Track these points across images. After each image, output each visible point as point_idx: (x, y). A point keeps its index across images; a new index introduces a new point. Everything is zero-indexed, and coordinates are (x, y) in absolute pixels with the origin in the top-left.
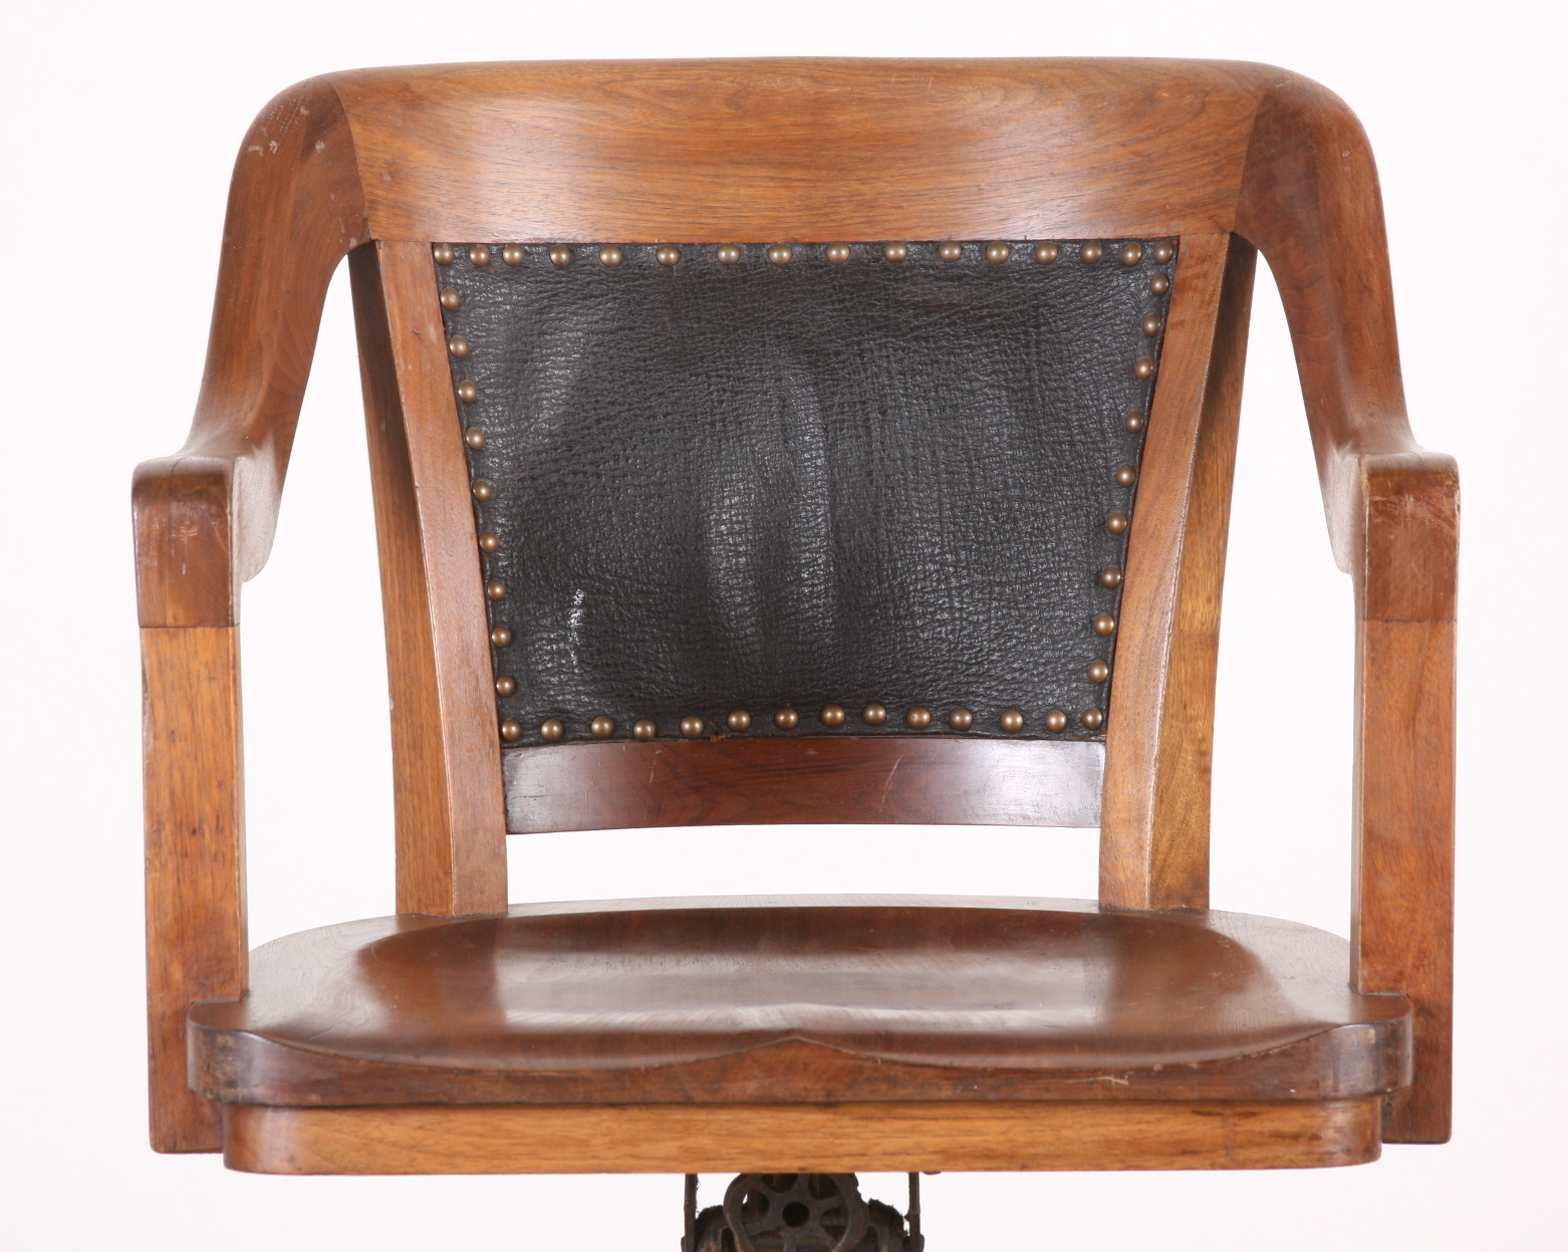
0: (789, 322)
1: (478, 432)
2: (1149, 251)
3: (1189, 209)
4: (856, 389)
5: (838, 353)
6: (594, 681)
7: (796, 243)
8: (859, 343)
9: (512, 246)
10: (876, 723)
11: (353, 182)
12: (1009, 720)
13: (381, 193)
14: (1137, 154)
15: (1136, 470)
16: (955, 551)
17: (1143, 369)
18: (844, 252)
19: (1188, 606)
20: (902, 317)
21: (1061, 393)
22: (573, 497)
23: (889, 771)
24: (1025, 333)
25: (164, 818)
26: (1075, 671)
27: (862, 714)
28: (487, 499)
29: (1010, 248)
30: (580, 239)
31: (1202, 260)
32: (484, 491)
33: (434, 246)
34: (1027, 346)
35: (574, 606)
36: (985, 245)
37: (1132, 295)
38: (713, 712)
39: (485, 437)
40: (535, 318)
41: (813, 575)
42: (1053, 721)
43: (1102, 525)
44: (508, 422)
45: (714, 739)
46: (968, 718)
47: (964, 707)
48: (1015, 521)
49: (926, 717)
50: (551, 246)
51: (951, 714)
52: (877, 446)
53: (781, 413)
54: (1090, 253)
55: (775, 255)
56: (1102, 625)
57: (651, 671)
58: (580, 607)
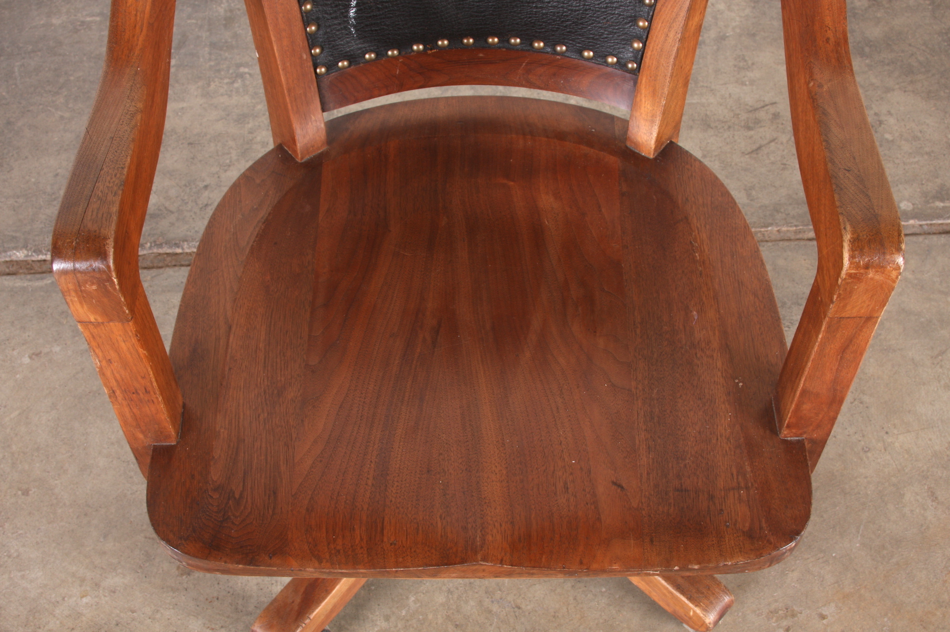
6: (365, 37)
10: (515, 45)
23: (521, 65)
25: (115, 388)
26: (624, 40)
27: (508, 41)
35: (351, 7)
38: (429, 40)
42: (610, 60)
45: (429, 52)
46: (564, 48)
47: (563, 44)
49: (542, 45)
51: (555, 45)
56: (641, 23)
58: (354, 7)
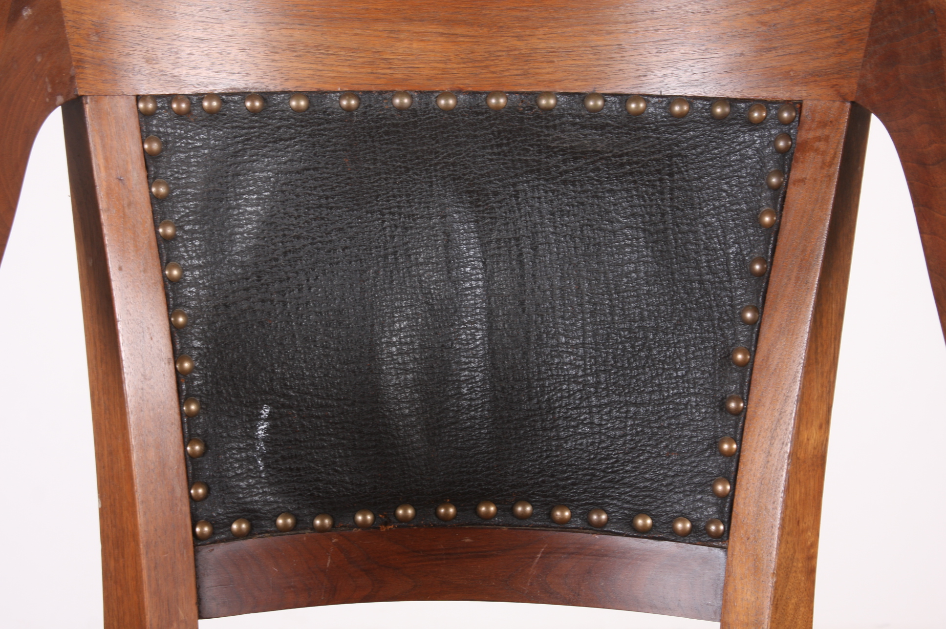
0: (454, 164)
1: (175, 266)
2: (773, 112)
3: (813, 77)
4: (511, 226)
5: (496, 194)
6: (279, 482)
7: (461, 92)
8: (514, 185)
9: (211, 96)
10: (524, 517)
11: (60, 43)
12: (640, 522)
13: (89, 53)
14: (763, 23)
15: (759, 310)
16: (596, 374)
17: (767, 219)
18: (502, 101)
19: (805, 435)
20: (553, 161)
21: (691, 236)
22: (261, 324)
23: (534, 558)
24: (661, 180)
26: (700, 484)
27: (512, 510)
28: (185, 326)
29: (647, 102)
30: (272, 88)
31: (823, 124)
32: (181, 320)
33: (138, 98)
34: (662, 193)
35: (261, 419)
36: (624, 98)
37: (757, 150)
38: (383, 506)
39: (183, 270)
40: (230, 160)
41: (471, 390)
42: (679, 526)
43: (728, 357)
44: (204, 255)
45: (383, 529)
46: (604, 517)
47: (601, 508)
48: (650, 349)
49: (567, 514)
50: (246, 95)
51: (588, 513)
52: (528, 278)
53: (446, 247)
54: (719, 110)
55: (442, 102)
56: (726, 447)
57: (329, 474)
58: (266, 420)
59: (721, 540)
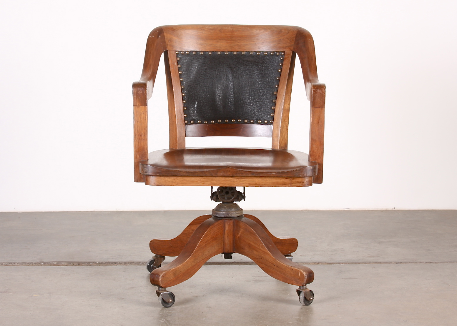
0: (228, 63)
1: (182, 78)
2: (280, 53)
3: (286, 47)
4: (237, 73)
5: (235, 68)
6: (199, 115)
7: (229, 51)
8: (238, 66)
9: (187, 51)
10: (240, 122)
11: (164, 42)
12: (259, 122)
13: (169, 43)
14: (279, 39)
15: (278, 85)
16: (251, 97)
17: (279, 71)
18: (236, 53)
19: (285, 105)
20: (244, 62)
21: (267, 74)
22: (196, 88)
23: (241, 129)
24: (262, 65)
25: (136, 134)
26: (269, 115)
27: (238, 120)
28: (183, 88)
29: (260, 53)
30: (197, 51)
31: (288, 55)
32: (183, 87)
33: (176, 51)
34: (262, 67)
36: (256, 52)
37: (278, 60)
38: (216, 120)
39: (183, 79)
40: (191, 62)
41: (231, 100)
42: (265, 122)
43: (273, 93)
44: (186, 77)
45: (216, 124)
46: (253, 121)
47: (252, 120)
48: (260, 92)
49: (247, 121)
50: (193, 51)
51: (250, 121)
52: (240, 81)
53: (226, 76)
54: (272, 54)
55: (226, 53)
56: (273, 108)
57: (207, 114)
58: (196, 104)
59: (272, 123)
